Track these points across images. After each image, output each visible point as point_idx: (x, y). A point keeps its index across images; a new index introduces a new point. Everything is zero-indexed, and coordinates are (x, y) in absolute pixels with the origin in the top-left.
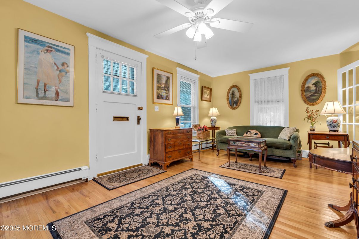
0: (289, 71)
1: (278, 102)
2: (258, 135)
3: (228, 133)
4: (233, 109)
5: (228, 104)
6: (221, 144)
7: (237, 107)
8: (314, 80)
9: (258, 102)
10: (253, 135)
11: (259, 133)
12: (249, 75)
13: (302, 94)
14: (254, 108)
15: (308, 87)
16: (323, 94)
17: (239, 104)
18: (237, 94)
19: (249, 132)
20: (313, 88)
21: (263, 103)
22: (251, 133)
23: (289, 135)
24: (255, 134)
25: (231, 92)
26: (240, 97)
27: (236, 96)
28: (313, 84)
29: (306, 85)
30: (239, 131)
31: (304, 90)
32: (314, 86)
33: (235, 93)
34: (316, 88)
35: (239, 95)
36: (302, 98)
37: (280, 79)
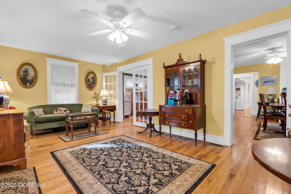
0: (79, 65)
1: (72, 86)
2: (67, 111)
3: (38, 112)
4: (26, 88)
5: (19, 81)
6: (38, 125)
7: (32, 86)
8: (92, 76)
9: (56, 84)
10: (63, 112)
11: (68, 110)
12: (46, 58)
13: (86, 83)
14: (51, 89)
15: (89, 79)
16: (96, 84)
17: (34, 83)
18: (31, 73)
19: (58, 109)
20: (91, 80)
21: (60, 85)
22: (60, 110)
23: (91, 109)
24: (65, 111)
25: (23, 69)
26: (36, 76)
27: (30, 75)
28: (92, 78)
29: (88, 78)
30: (46, 110)
31: (87, 80)
32: (92, 79)
33: (29, 72)
34: (93, 80)
35: (35, 75)
36: (86, 85)
37: (73, 69)
